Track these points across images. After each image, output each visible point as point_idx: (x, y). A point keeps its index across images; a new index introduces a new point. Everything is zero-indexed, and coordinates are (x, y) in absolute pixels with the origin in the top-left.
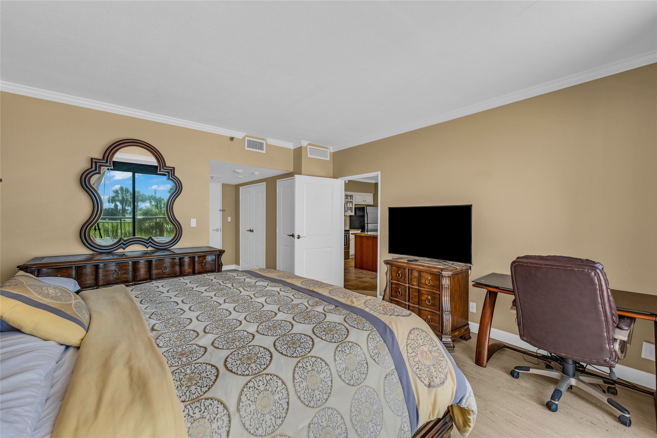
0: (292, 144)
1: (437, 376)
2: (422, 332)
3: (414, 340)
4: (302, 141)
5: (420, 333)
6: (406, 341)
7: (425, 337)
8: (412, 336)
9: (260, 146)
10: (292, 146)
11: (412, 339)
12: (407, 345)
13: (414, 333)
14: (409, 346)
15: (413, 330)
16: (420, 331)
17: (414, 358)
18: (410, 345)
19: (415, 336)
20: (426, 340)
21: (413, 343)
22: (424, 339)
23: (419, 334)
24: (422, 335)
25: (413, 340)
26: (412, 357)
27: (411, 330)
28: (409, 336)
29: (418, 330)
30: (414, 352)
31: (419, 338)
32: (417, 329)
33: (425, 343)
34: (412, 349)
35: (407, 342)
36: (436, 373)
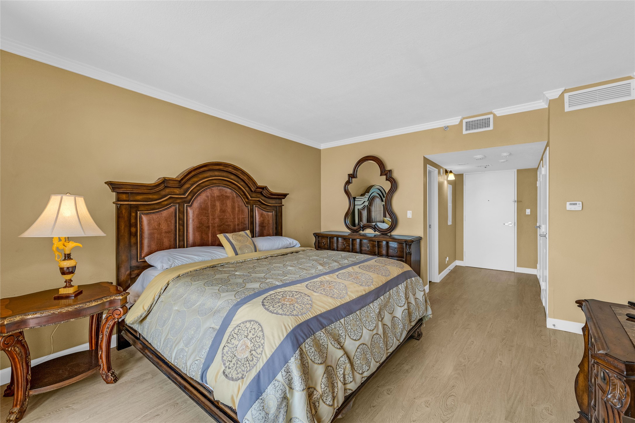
0: (542, 101)
1: (230, 368)
2: (260, 331)
3: (248, 329)
4: (544, 93)
5: (258, 329)
6: (240, 322)
7: (258, 337)
8: (248, 325)
9: (485, 123)
10: (543, 104)
11: (246, 326)
12: (238, 325)
13: (253, 325)
14: (238, 328)
15: (254, 322)
16: (260, 329)
17: (233, 338)
18: (240, 328)
19: (251, 328)
20: (256, 340)
21: (243, 330)
22: (255, 337)
23: (256, 330)
24: (257, 333)
25: (246, 328)
26: (233, 336)
27: (253, 321)
28: (246, 322)
29: (260, 326)
30: (237, 335)
31: (253, 332)
32: (259, 324)
33: (252, 340)
34: (238, 332)
35: (240, 324)
36: (233, 366)
